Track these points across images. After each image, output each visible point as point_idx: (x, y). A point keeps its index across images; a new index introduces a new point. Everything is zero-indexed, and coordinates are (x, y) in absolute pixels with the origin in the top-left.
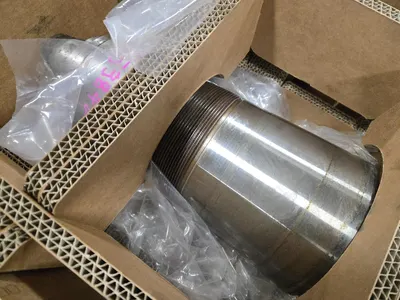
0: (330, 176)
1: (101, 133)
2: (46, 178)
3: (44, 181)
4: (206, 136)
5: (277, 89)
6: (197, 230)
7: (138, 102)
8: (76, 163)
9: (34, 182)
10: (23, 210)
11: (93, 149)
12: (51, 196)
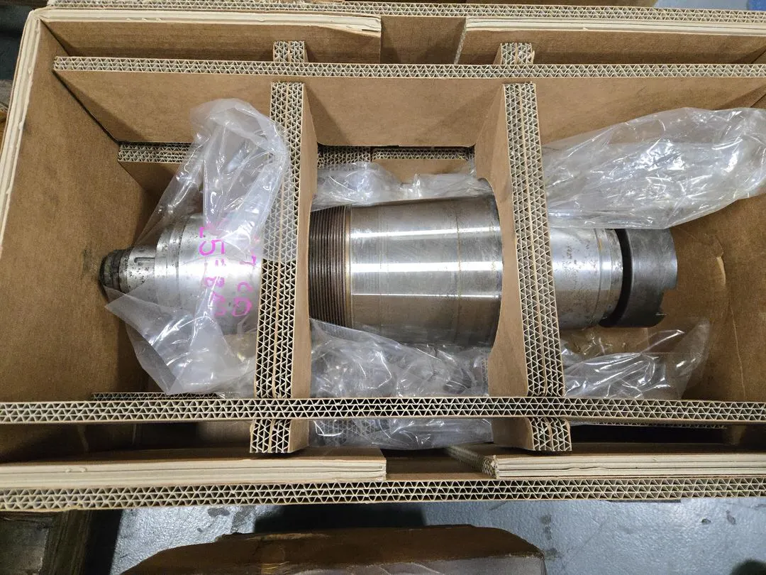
0: (462, 230)
1: (281, 323)
2: (270, 379)
3: (270, 382)
4: (343, 266)
5: (369, 167)
6: (386, 349)
7: (288, 283)
8: (282, 355)
9: (264, 387)
10: (273, 408)
11: (285, 339)
12: (283, 387)
